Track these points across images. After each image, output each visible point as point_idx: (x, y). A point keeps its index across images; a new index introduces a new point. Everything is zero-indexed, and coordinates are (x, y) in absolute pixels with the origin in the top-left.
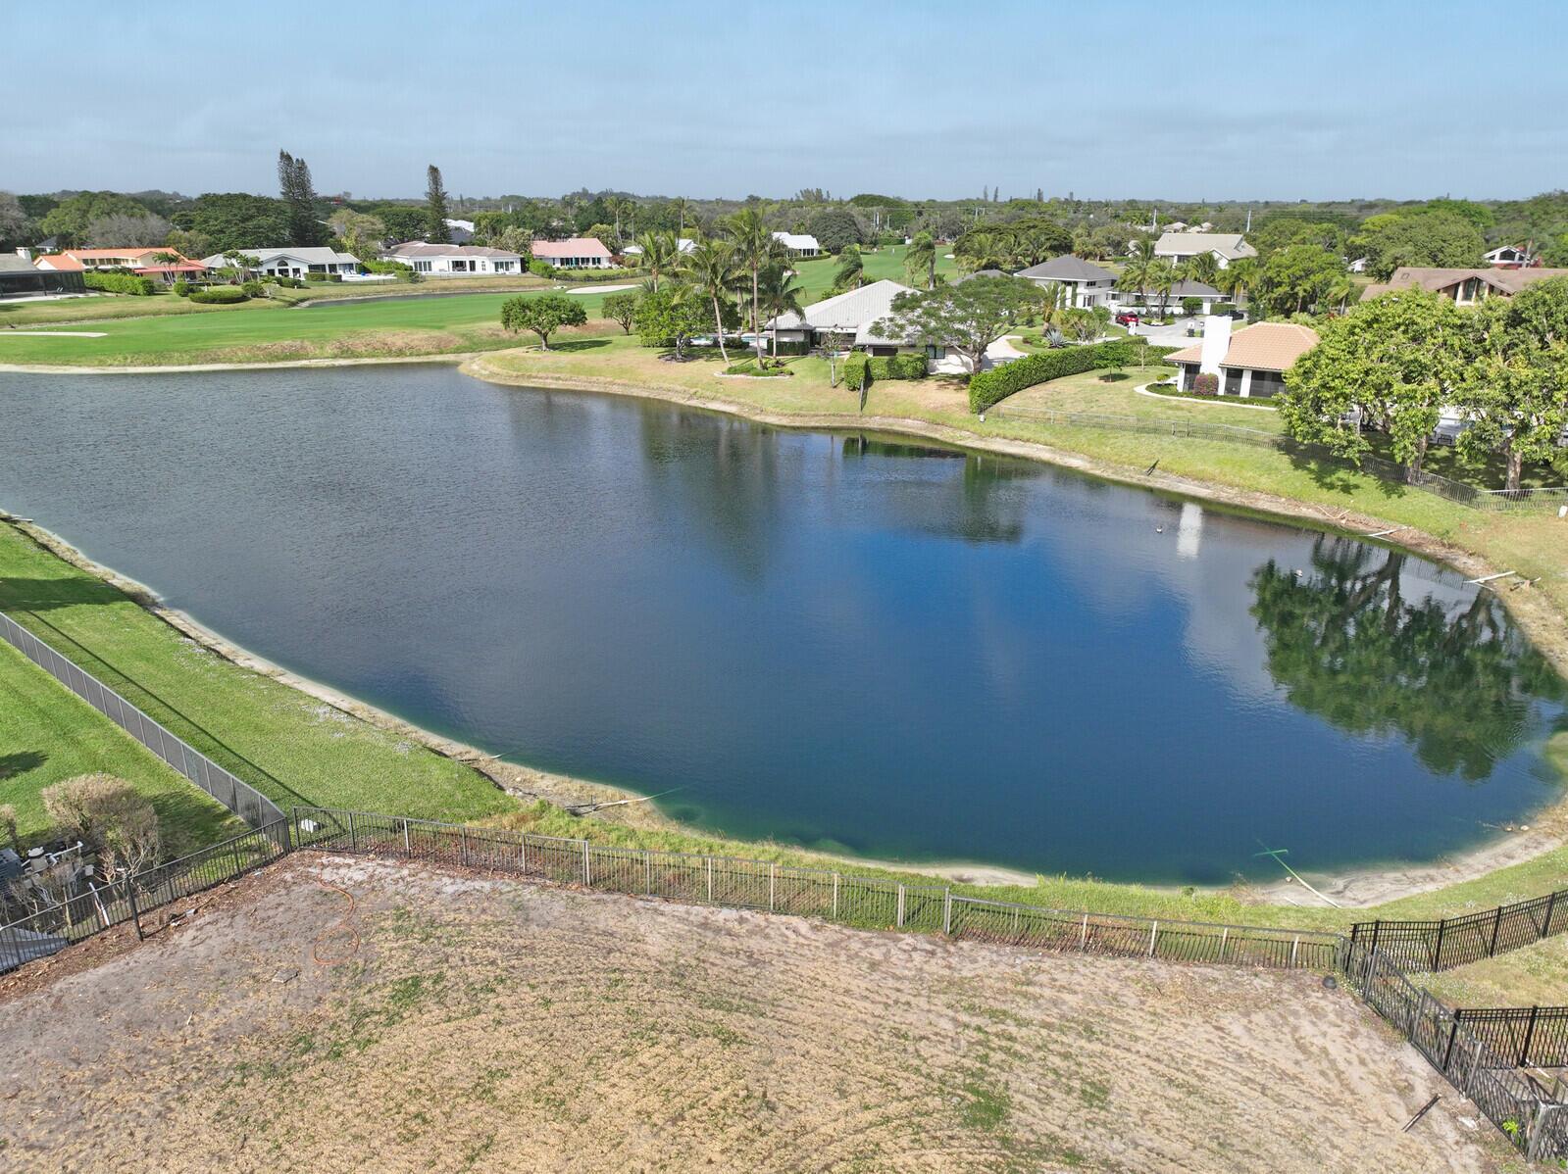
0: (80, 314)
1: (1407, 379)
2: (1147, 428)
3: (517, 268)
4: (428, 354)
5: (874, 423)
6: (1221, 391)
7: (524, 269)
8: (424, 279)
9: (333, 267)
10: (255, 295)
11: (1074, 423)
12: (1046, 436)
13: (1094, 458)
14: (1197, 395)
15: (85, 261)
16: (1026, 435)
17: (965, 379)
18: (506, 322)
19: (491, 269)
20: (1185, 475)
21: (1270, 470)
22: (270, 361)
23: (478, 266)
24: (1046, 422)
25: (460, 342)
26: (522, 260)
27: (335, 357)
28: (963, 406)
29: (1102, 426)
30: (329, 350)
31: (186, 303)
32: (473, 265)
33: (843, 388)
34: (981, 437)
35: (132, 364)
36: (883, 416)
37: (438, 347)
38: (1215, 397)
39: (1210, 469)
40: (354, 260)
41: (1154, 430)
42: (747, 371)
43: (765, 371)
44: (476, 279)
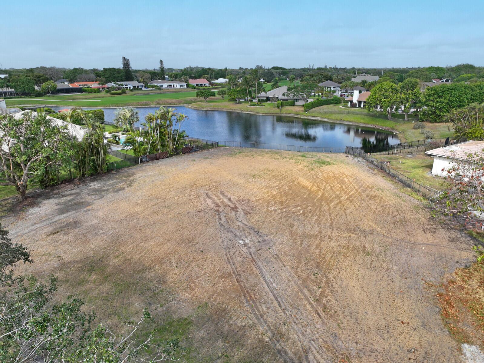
0: (86, 97)
1: (385, 98)
2: (340, 113)
3: (185, 86)
4: (177, 104)
5: (283, 115)
6: (357, 106)
7: (187, 87)
8: (162, 89)
9: (138, 86)
10: (124, 93)
11: (326, 113)
12: (320, 115)
13: (329, 119)
14: (352, 107)
15: (79, 85)
16: (316, 115)
17: (303, 106)
18: (197, 96)
19: (178, 87)
20: (347, 121)
21: (363, 119)
22: (142, 106)
23: (175, 86)
24: (320, 113)
25: (183, 102)
26: (187, 85)
27: (156, 105)
28: (302, 111)
29: (331, 113)
30: (154, 104)
31: (108, 95)
32: (174, 85)
33: (276, 108)
34: (306, 116)
35: (111, 106)
36: (285, 113)
37: (179, 102)
38: (356, 107)
39: (352, 119)
40: (144, 85)
41: (342, 113)
42: (254, 105)
43: (258, 105)
44: (176, 89)
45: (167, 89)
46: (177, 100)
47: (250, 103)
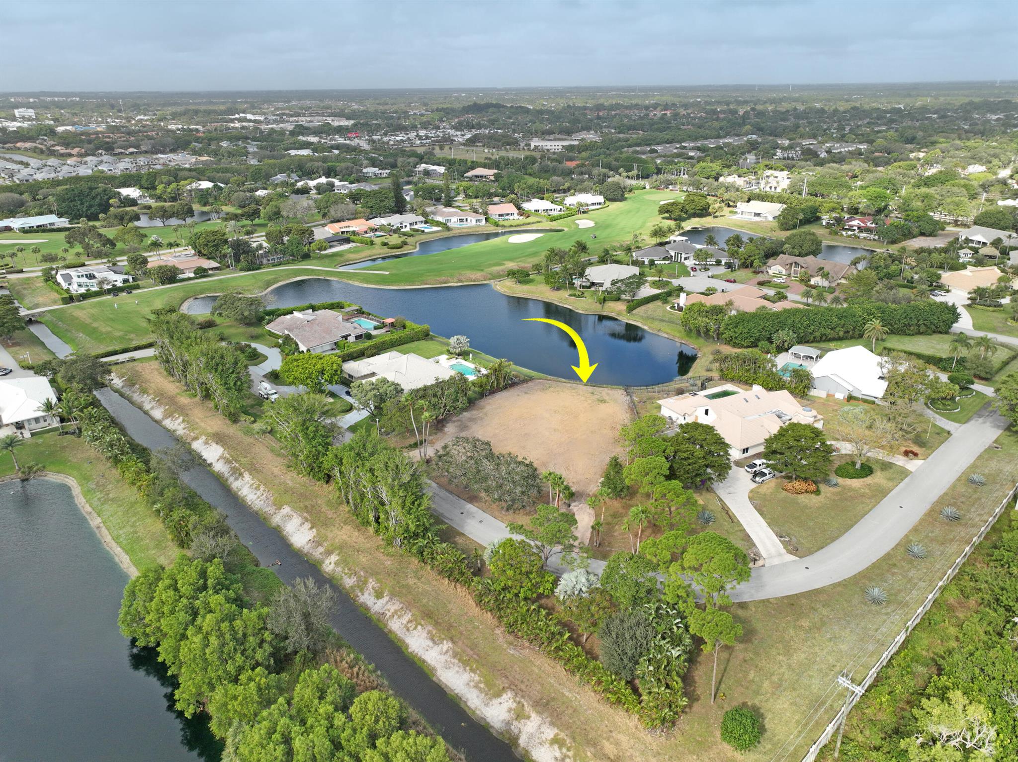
2: (662, 319)
4: (482, 280)
7: (487, 222)
8: (452, 229)
9: (416, 223)
10: (405, 245)
12: (640, 320)
14: (678, 311)
15: (340, 228)
16: (637, 319)
19: (474, 222)
20: (664, 333)
25: (489, 276)
26: (486, 218)
28: (625, 309)
29: (655, 317)
31: (386, 249)
32: (467, 220)
33: (598, 303)
34: (627, 319)
36: (607, 311)
37: (484, 278)
39: (669, 331)
40: (424, 219)
41: (663, 321)
42: (574, 295)
43: (579, 296)
44: (470, 228)
45: (459, 229)
46: (482, 273)
47: (569, 292)
